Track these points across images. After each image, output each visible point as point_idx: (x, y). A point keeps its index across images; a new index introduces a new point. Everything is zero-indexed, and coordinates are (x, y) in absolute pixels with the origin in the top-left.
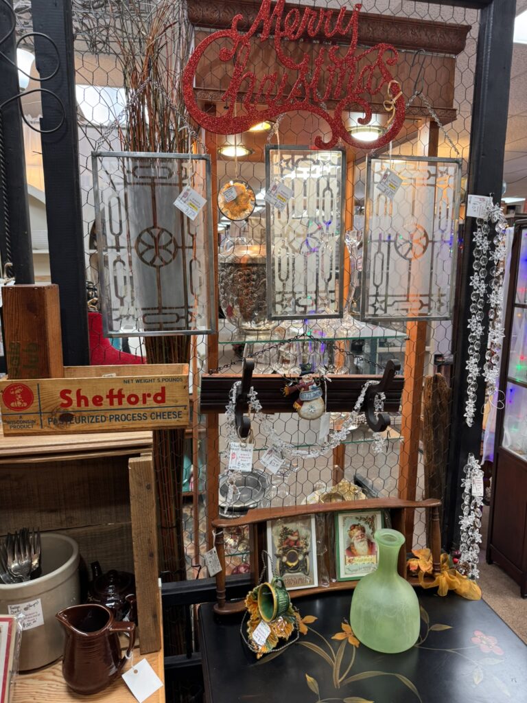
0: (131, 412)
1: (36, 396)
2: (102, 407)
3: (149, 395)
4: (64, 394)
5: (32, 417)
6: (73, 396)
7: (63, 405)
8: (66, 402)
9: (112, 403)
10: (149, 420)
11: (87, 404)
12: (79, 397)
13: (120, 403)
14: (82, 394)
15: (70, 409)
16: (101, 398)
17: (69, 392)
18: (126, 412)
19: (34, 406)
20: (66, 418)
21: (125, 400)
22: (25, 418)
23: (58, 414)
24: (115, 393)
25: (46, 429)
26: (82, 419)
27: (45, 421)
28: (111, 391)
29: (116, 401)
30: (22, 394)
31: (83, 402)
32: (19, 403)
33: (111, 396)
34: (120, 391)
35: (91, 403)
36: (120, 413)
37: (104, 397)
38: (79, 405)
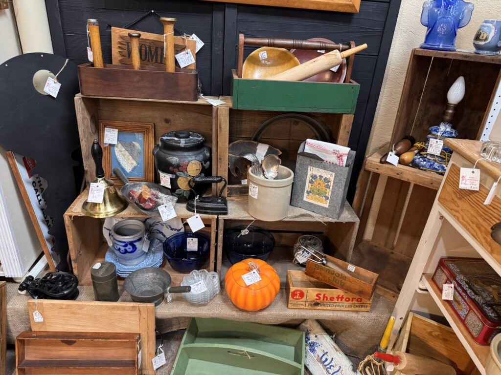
0: (345, 304)
1: (305, 295)
2: (333, 302)
3: (355, 299)
4: (317, 295)
5: (302, 303)
6: (322, 296)
7: (316, 299)
8: (318, 298)
9: (338, 300)
10: (352, 308)
11: (327, 300)
12: (324, 296)
13: (341, 300)
14: (326, 296)
15: (318, 301)
16: (333, 298)
17: (320, 294)
18: (343, 304)
19: (304, 298)
20: (317, 304)
21: (344, 300)
22: (299, 303)
23: (314, 303)
24: (340, 296)
25: (307, 307)
26: (323, 305)
27: (307, 305)
28: (339, 296)
29: (340, 299)
30: (299, 294)
31: (325, 299)
32: (298, 297)
33: (338, 297)
34: (342, 296)
35: (329, 299)
36: (340, 304)
37: (335, 298)
38: (323, 299)
